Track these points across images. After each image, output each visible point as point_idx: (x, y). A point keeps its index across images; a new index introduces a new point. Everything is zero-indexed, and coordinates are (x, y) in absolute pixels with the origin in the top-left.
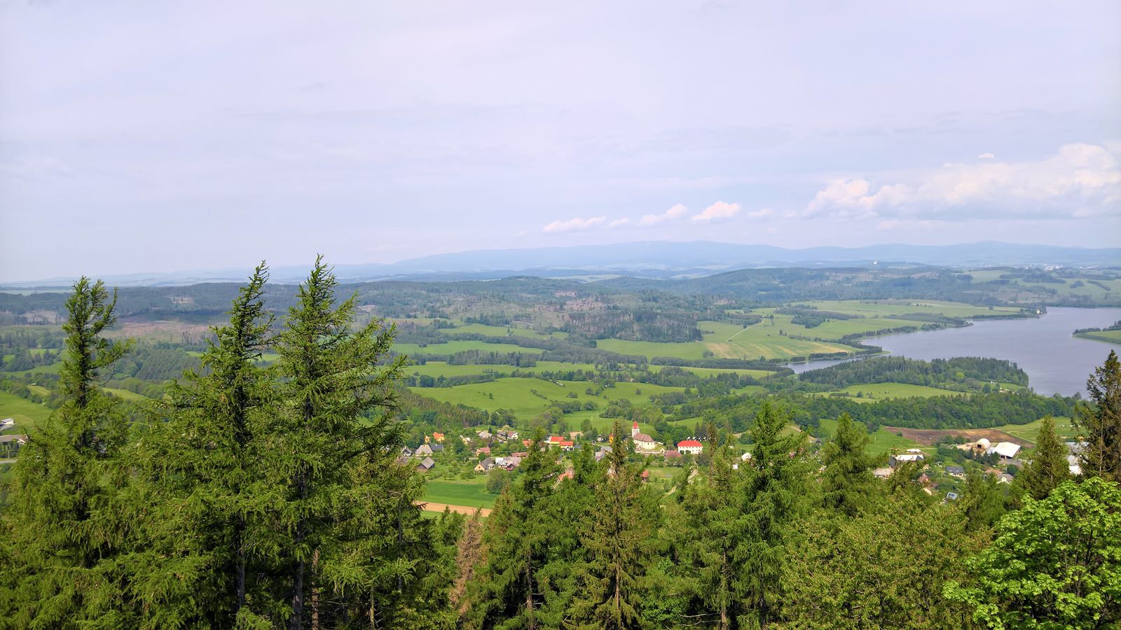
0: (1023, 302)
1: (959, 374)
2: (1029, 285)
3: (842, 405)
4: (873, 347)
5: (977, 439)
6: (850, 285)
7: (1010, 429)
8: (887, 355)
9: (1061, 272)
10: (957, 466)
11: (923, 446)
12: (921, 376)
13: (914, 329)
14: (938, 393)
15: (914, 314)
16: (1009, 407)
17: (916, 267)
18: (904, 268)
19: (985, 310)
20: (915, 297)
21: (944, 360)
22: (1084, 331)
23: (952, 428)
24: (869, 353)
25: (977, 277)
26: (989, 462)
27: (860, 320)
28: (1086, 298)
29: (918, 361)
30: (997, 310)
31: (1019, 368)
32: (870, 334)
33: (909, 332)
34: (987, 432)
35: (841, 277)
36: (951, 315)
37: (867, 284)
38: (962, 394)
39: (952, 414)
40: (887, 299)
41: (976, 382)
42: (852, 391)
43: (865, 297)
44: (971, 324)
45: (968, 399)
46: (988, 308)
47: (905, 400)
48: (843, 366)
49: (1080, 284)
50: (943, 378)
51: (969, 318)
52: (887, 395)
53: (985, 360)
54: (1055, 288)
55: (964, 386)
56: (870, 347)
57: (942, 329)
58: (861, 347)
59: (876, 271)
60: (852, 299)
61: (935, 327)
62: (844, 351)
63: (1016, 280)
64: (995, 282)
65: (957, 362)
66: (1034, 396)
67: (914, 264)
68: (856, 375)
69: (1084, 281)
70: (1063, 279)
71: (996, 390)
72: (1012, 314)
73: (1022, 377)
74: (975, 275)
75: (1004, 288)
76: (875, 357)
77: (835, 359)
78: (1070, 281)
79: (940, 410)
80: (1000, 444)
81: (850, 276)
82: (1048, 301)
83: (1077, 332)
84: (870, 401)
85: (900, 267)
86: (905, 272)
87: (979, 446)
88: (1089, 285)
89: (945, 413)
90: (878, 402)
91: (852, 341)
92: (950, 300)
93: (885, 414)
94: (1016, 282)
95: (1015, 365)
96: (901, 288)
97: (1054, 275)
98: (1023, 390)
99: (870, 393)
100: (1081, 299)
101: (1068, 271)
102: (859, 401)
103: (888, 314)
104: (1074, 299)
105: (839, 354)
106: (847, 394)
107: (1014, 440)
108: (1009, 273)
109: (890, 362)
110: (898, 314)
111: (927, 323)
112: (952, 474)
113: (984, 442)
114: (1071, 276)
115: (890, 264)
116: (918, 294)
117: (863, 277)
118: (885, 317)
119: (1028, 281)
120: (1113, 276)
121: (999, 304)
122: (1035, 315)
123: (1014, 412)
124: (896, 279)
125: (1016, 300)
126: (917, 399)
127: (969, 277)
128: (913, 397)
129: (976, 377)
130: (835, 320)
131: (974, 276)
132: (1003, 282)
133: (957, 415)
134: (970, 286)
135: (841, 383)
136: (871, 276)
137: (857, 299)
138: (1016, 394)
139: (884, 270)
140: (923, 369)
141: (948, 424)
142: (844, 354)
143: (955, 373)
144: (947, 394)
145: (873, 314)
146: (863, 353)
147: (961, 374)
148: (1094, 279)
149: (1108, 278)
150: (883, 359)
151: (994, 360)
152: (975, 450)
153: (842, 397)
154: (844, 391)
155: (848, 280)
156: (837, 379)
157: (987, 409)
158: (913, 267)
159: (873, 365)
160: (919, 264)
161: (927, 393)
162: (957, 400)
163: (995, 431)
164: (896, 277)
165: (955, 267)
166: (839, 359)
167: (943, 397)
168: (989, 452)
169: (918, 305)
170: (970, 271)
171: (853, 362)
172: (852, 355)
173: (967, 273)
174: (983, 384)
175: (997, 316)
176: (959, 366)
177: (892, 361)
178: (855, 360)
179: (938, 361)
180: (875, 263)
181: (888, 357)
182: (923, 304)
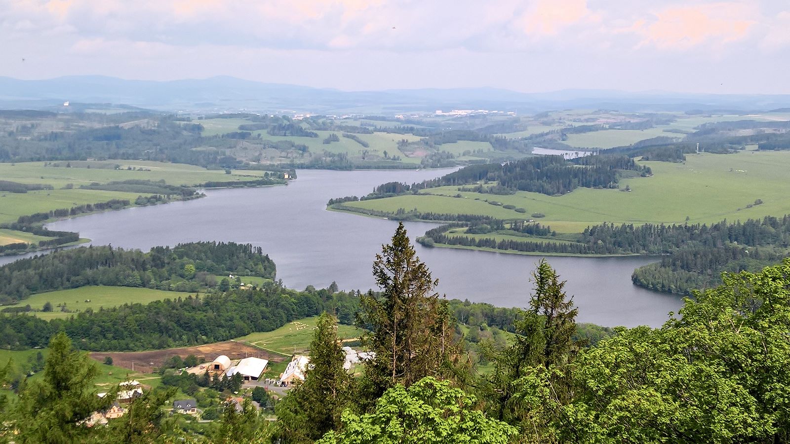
0: (268, 163)
1: (187, 267)
2: (275, 139)
3: (20, 324)
4: (66, 233)
5: (214, 356)
6: (28, 138)
7: (255, 339)
8: (87, 245)
9: (313, 121)
10: (189, 398)
11: (141, 374)
12: (136, 273)
13: (125, 204)
14: (161, 296)
15: (125, 183)
16: (252, 308)
17: (126, 111)
18: (109, 112)
19: (219, 175)
20: (125, 156)
21: (168, 247)
22: (340, 201)
23: (181, 346)
24: (59, 242)
25: (210, 128)
26: (229, 388)
27: (44, 192)
28: (341, 157)
29: (131, 252)
30: (237, 174)
31: (264, 254)
32: (61, 214)
33: (117, 209)
34: (226, 346)
35: (15, 125)
36: (177, 183)
37: (55, 136)
38: (194, 296)
39: (180, 326)
40: (85, 159)
41: (209, 277)
42: (36, 302)
43: (52, 156)
44: (203, 195)
45: (201, 301)
46: (223, 172)
47: (114, 310)
48: (20, 265)
49: (335, 139)
50: (166, 274)
51: (200, 186)
52: (88, 305)
53: (222, 246)
54: (306, 145)
55: (193, 283)
56: (60, 234)
57: (164, 202)
58: (47, 233)
59: (67, 117)
60: (32, 160)
61: (153, 201)
62: (21, 241)
63: (259, 131)
64: (234, 135)
65: (186, 250)
66: (284, 291)
67: (123, 106)
68: (41, 277)
69: (339, 134)
70: (315, 132)
71: (237, 286)
72: (255, 179)
73: (268, 266)
74: (207, 125)
75: (244, 143)
76: (69, 248)
77: (8, 255)
78: (324, 135)
79: (164, 321)
80: (243, 360)
81: (28, 123)
82: (298, 162)
83: (331, 202)
84: (64, 316)
85: (103, 112)
86: (110, 119)
87: (217, 367)
88: (343, 141)
89: (172, 324)
90: (75, 317)
91: (35, 225)
92: (174, 161)
93: (86, 333)
94: (259, 135)
95: (260, 250)
96: (105, 142)
97: (304, 126)
98: (268, 284)
99: (62, 304)
100: (336, 158)
101: (320, 121)
102: (47, 317)
103: (87, 182)
104: (329, 159)
105: (13, 246)
106: (28, 309)
107: (260, 353)
108: (251, 123)
109: (92, 255)
110: (103, 182)
111: (144, 195)
112: (182, 411)
113: (223, 360)
114: (324, 127)
115: (89, 106)
116: (130, 151)
117: (49, 126)
118: (82, 187)
119: (274, 135)
120: (371, 128)
121: (238, 166)
122: (282, 181)
123: (259, 315)
124: (97, 130)
125: (259, 160)
126: (131, 308)
127: (199, 128)
128: (126, 305)
129: (211, 270)
130: (6, 193)
131: (205, 126)
132: (243, 135)
133: (186, 326)
134: (200, 141)
135: (18, 291)
136: (61, 124)
137: (39, 160)
138: (261, 289)
139: (81, 116)
140: (138, 262)
141: (175, 340)
142: (22, 247)
143: (182, 267)
144: (173, 296)
145: (63, 183)
146: (51, 242)
147: (191, 267)
148: (351, 132)
149: (366, 131)
150: (82, 250)
151: (233, 245)
152: (212, 373)
153: (21, 314)
154: (23, 304)
155: (25, 130)
156: (12, 285)
157: (225, 315)
158: (122, 111)
159: (66, 261)
160: (132, 108)
161: (146, 297)
162: (187, 305)
163: (236, 344)
164: (97, 126)
165: (180, 112)
166: (15, 254)
167: (168, 301)
168: (229, 374)
169: (130, 169)
170: (200, 118)
171: (36, 257)
172: (34, 247)
173: (196, 122)
174: (219, 279)
175: (236, 183)
176: (188, 256)
177: (95, 253)
178: (39, 254)
179: (159, 250)
180: (66, 104)
181: (88, 246)
182: (138, 167)
